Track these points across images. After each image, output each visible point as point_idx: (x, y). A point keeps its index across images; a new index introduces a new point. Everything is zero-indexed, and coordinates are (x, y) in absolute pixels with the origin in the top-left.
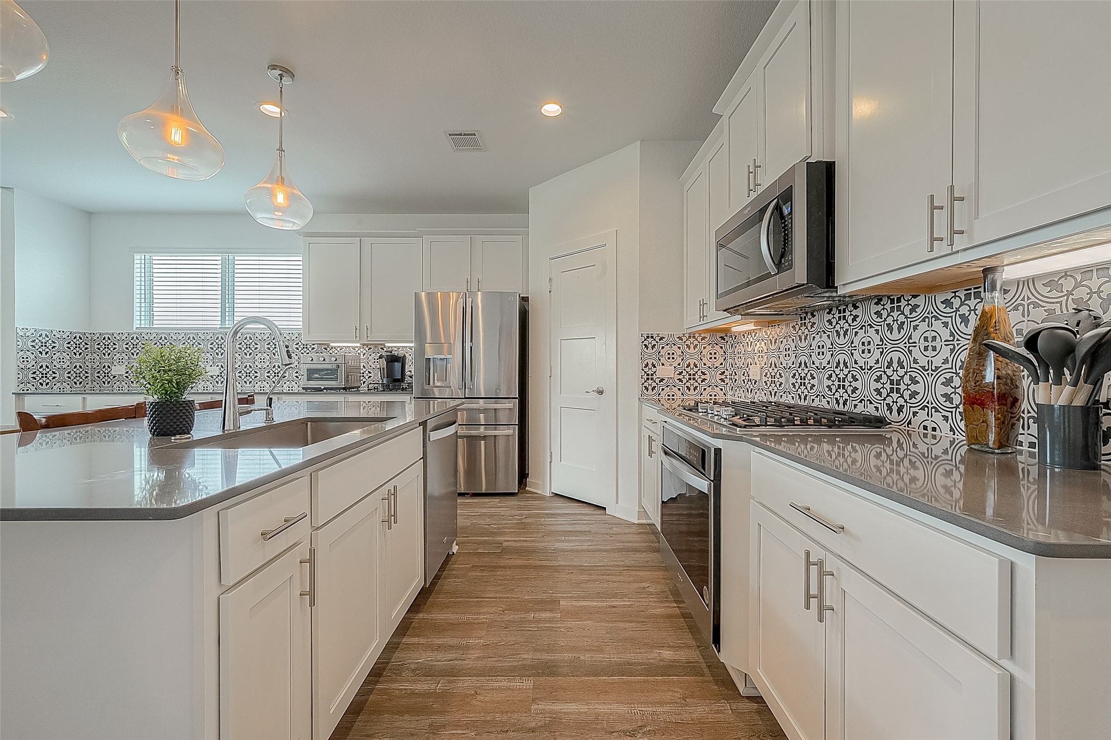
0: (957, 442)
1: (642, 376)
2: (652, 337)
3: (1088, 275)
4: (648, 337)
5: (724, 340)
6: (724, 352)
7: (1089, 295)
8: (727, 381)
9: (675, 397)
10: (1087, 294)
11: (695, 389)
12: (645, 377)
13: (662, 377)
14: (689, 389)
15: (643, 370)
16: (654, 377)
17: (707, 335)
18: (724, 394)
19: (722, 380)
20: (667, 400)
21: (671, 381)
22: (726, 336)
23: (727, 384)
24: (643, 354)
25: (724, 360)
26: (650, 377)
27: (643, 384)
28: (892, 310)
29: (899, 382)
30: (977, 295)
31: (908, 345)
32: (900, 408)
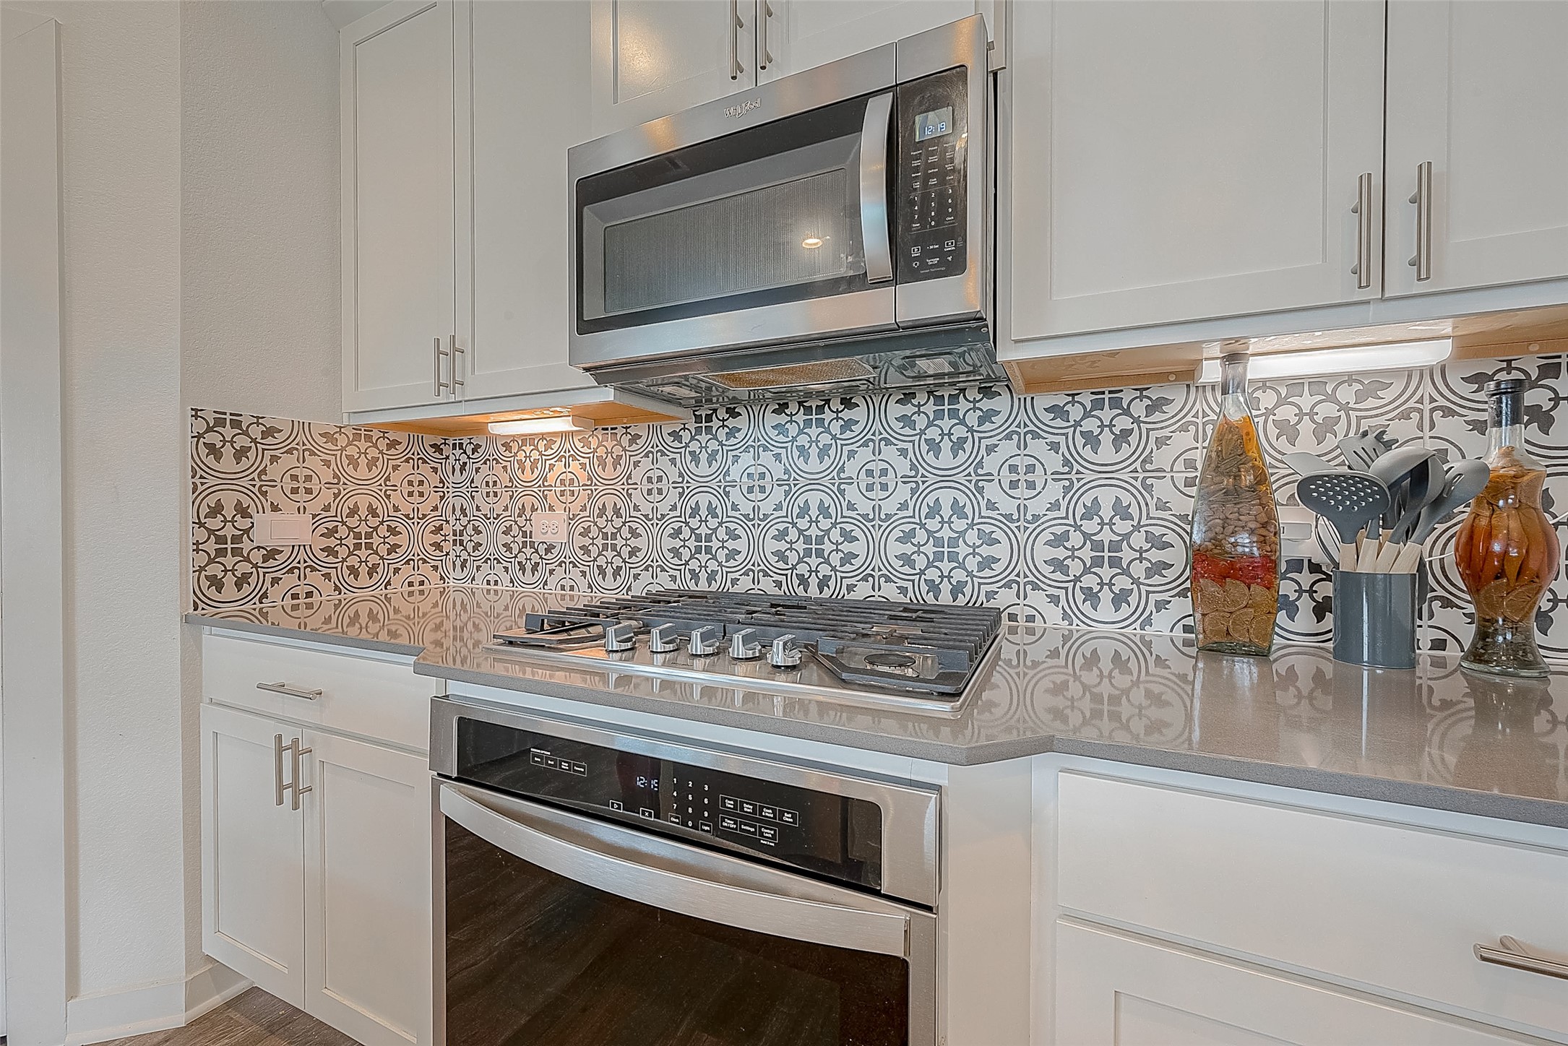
0: (1076, 636)
1: (197, 543)
2: (236, 424)
3: (1297, 390)
4: (220, 422)
5: (441, 452)
6: (441, 481)
7: (1298, 418)
8: (447, 546)
9: (316, 598)
10: (1295, 415)
11: (372, 571)
12: (211, 546)
13: (271, 544)
14: (354, 572)
15: (201, 525)
16: (246, 545)
17: (402, 436)
18: (442, 578)
19: (438, 546)
20: (289, 611)
21: (302, 556)
22: (445, 444)
23: (448, 554)
24: (200, 472)
25: (442, 498)
26: (224, 546)
27: (202, 569)
28: (939, 415)
29: (953, 542)
30: (1115, 403)
31: (974, 478)
32: (957, 590)
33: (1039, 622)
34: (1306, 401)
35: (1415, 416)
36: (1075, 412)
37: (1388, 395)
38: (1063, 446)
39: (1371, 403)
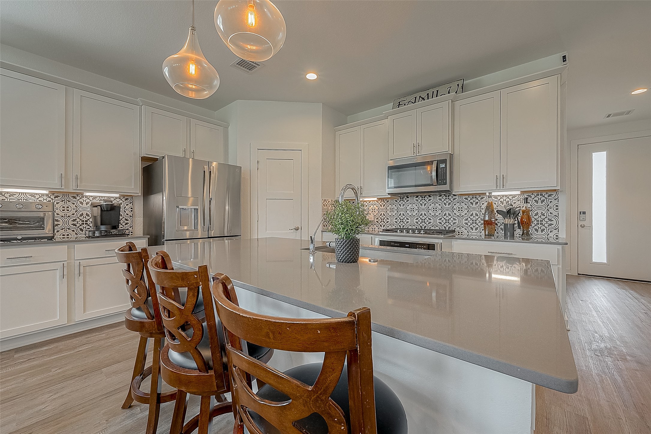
0: (469, 235)
3: (503, 197)
4: (325, 201)
12: (324, 220)
24: (323, 209)
28: (446, 199)
29: (449, 220)
30: (476, 198)
31: (452, 209)
32: (449, 228)
33: (463, 233)
34: (505, 198)
35: (520, 201)
36: (469, 199)
37: (516, 198)
38: (467, 204)
39: (514, 199)
